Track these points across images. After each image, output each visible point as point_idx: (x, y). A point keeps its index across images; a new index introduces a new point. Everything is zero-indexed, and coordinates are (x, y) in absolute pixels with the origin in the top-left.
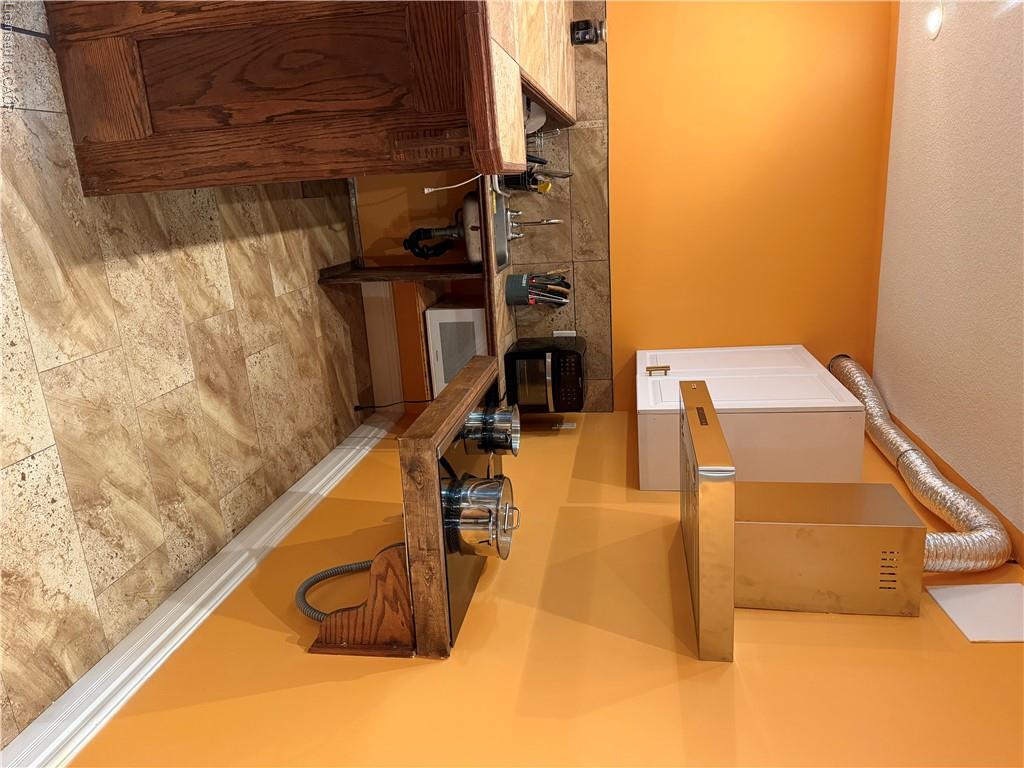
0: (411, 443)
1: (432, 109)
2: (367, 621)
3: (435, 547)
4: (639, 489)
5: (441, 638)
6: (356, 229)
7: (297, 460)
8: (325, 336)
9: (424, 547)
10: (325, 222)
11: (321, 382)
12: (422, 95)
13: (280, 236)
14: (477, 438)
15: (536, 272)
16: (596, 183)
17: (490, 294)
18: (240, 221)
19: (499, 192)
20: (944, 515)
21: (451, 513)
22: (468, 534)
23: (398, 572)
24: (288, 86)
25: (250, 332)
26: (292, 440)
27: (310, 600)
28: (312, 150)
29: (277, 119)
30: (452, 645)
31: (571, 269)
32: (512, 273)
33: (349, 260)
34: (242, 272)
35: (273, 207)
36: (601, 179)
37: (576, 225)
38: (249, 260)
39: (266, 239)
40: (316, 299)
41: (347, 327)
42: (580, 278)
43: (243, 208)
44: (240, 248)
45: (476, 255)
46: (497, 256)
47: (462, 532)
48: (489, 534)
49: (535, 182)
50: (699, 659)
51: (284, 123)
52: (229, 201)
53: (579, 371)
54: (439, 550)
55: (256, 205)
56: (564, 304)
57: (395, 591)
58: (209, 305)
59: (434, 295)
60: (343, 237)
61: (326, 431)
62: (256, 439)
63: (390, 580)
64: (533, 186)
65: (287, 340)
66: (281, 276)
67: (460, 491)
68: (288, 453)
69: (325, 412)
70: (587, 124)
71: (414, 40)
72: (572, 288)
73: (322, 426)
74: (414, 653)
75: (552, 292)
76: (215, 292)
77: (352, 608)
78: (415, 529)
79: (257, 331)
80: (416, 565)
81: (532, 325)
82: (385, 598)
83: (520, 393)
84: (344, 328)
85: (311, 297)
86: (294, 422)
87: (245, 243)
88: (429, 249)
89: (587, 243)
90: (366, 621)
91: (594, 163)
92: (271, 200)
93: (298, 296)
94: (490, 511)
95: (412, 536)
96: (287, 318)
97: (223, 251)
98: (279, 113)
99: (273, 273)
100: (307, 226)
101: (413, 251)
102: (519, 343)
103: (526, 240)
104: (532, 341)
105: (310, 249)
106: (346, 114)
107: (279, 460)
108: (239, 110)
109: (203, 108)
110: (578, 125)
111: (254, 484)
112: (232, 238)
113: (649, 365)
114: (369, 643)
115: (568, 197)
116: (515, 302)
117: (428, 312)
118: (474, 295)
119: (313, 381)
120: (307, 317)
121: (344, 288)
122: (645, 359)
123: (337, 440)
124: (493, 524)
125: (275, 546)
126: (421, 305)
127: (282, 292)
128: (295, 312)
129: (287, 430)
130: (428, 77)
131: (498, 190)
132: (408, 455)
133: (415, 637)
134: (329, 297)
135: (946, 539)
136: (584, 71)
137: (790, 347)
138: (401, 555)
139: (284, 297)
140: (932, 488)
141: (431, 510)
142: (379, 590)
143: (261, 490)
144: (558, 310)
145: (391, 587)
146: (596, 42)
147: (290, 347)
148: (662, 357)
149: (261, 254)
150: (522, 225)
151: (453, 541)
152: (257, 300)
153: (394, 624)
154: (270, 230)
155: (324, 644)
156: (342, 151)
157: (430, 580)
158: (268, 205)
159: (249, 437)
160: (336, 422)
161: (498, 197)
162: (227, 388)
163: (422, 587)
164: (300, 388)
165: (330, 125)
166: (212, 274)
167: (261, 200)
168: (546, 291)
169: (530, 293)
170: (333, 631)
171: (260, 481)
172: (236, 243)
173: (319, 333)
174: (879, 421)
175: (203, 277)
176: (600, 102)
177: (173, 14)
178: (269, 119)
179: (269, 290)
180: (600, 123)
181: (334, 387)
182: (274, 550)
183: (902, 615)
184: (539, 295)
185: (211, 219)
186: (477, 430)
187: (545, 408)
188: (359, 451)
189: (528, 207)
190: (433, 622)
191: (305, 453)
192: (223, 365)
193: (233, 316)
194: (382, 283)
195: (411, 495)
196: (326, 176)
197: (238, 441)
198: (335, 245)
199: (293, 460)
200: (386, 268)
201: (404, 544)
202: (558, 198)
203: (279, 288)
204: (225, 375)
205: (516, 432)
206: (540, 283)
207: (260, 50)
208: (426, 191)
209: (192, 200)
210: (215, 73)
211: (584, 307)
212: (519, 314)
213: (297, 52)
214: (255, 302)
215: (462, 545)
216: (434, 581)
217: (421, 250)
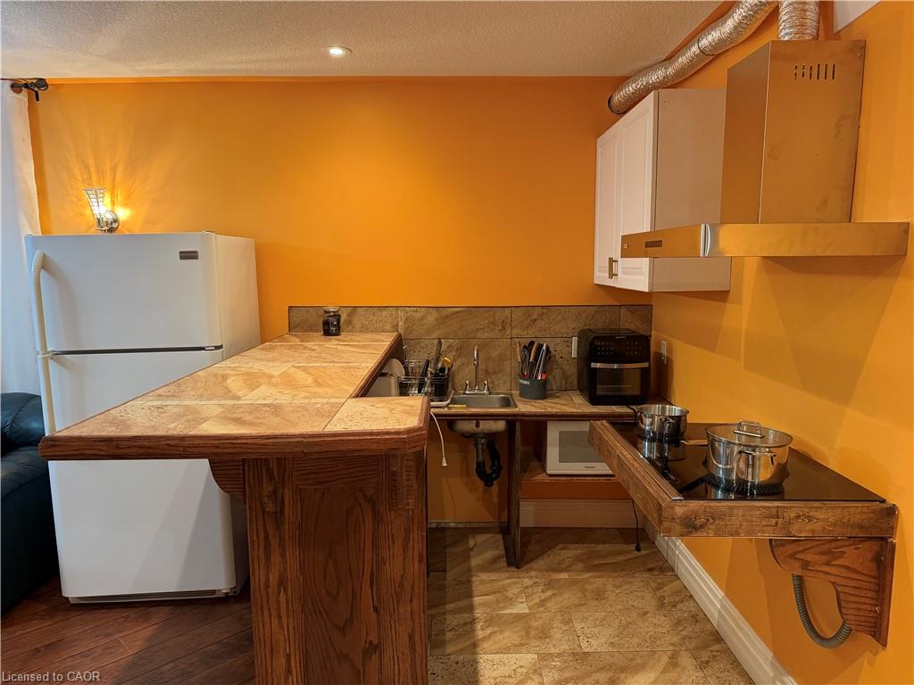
0: (666, 524)
1: (376, 472)
2: (853, 583)
3: (774, 511)
4: (728, 292)
5: (874, 512)
6: (475, 525)
7: (685, 615)
8: (566, 570)
9: (774, 521)
10: (466, 556)
11: (610, 580)
12: (364, 480)
13: (477, 600)
14: (669, 449)
15: (518, 370)
16: (447, 317)
17: (535, 415)
18: (460, 635)
19: (449, 401)
20: (762, 16)
21: (741, 490)
22: (763, 474)
23: (801, 549)
24: (351, 590)
25: (560, 643)
26: (665, 616)
27: (830, 634)
28: (402, 576)
29: (375, 603)
30: (883, 501)
31: (517, 340)
32: (518, 392)
33: (501, 536)
34: (506, 641)
35: (451, 602)
36: (445, 312)
37: (480, 334)
38: (495, 632)
39: (478, 613)
40: (533, 573)
41: (561, 546)
42: (525, 332)
43: (451, 630)
44: (484, 639)
45: (500, 425)
46: (503, 407)
47: (761, 479)
48: (763, 455)
49: (442, 370)
50: (905, 255)
51: (379, 598)
52: (443, 644)
53: (609, 338)
54: (778, 507)
55: (448, 617)
56: (548, 348)
57: (822, 553)
58: (531, 678)
59: (535, 464)
60: (481, 538)
61: (659, 581)
62: (662, 653)
63: (809, 557)
64: (446, 372)
65: (569, 608)
66: (511, 604)
67: (719, 478)
68: (679, 623)
69: (639, 579)
70: (400, 323)
71: (322, 483)
72: (534, 340)
73: (653, 585)
74: (890, 540)
75: (536, 358)
76: (520, 670)
77: (838, 597)
78: (754, 528)
79: (558, 636)
80: (794, 529)
81: (565, 376)
82: (828, 564)
83: (628, 393)
84: (562, 549)
85: (531, 577)
86: (647, 613)
87: (480, 634)
88: (493, 465)
89: (496, 325)
90: (852, 585)
91: (432, 318)
92: (445, 604)
93: (530, 590)
94: (740, 452)
95: (763, 532)
96: (549, 605)
97: (485, 657)
98: (371, 600)
99: (507, 611)
100: (469, 573)
101: (495, 478)
102: (581, 389)
103: (491, 378)
104: (580, 377)
105: (489, 572)
106: (375, 544)
107: (684, 633)
108: (367, 635)
109: (364, 665)
110: (401, 331)
111: (707, 662)
112: (475, 645)
113: (607, 275)
114: (878, 585)
115: (457, 341)
116: (543, 392)
117: (549, 472)
118: (535, 429)
119: (610, 587)
120: (549, 585)
121: (525, 544)
122: (601, 277)
123: (669, 571)
124: (754, 451)
125: (771, 654)
126: (541, 477)
127: (525, 605)
128: (544, 596)
129: (655, 621)
130: (352, 473)
131: (447, 402)
132: (678, 529)
133: (872, 538)
134: (532, 560)
135: (785, 18)
136: (360, 326)
137: (599, 150)
138: (783, 543)
139: (530, 604)
140: (735, 28)
141: (735, 512)
142: (819, 569)
143: (715, 657)
144: (553, 352)
145: (816, 556)
146: (339, 316)
147: (576, 606)
148: (600, 263)
149: (491, 619)
150: (477, 382)
151: (771, 490)
152: (530, 631)
153: (858, 557)
154: (471, 608)
155: (878, 629)
156: (404, 551)
157: (810, 518)
158: (450, 606)
159: (659, 660)
160: (650, 570)
161: (453, 402)
162: (610, 674)
163: (817, 526)
164: (615, 601)
165: (383, 558)
166: (505, 671)
167: (444, 613)
168: (536, 362)
169: (536, 378)
170: (863, 619)
171: (705, 656)
172: (480, 643)
173: (564, 576)
174: (670, 71)
175: (507, 680)
176: (385, 313)
177: (290, 677)
178: (376, 610)
179: (524, 617)
180: (401, 314)
181: (617, 568)
182: (776, 654)
183: (863, 56)
184: (538, 370)
185: (457, 663)
186: (661, 450)
187: (645, 372)
188: (681, 552)
189: (464, 375)
190: (857, 519)
191: (680, 606)
192: (588, 675)
193: (544, 657)
194: (521, 508)
195: (719, 530)
196: (424, 567)
197: (662, 672)
198: (487, 548)
199: (685, 618)
200: (509, 502)
201: (770, 540)
202: (458, 349)
203: (521, 608)
204: (598, 675)
205: (663, 410)
206: (528, 369)
207: (322, 610)
208: (445, 464)
209: (440, 678)
210: (338, 651)
211: (552, 330)
212: (554, 387)
213: (325, 579)
214: (533, 633)
215: (775, 481)
216: (812, 514)
217: (494, 471)
